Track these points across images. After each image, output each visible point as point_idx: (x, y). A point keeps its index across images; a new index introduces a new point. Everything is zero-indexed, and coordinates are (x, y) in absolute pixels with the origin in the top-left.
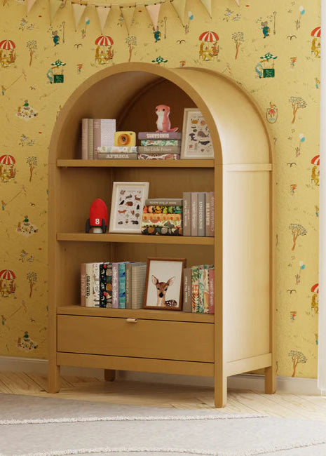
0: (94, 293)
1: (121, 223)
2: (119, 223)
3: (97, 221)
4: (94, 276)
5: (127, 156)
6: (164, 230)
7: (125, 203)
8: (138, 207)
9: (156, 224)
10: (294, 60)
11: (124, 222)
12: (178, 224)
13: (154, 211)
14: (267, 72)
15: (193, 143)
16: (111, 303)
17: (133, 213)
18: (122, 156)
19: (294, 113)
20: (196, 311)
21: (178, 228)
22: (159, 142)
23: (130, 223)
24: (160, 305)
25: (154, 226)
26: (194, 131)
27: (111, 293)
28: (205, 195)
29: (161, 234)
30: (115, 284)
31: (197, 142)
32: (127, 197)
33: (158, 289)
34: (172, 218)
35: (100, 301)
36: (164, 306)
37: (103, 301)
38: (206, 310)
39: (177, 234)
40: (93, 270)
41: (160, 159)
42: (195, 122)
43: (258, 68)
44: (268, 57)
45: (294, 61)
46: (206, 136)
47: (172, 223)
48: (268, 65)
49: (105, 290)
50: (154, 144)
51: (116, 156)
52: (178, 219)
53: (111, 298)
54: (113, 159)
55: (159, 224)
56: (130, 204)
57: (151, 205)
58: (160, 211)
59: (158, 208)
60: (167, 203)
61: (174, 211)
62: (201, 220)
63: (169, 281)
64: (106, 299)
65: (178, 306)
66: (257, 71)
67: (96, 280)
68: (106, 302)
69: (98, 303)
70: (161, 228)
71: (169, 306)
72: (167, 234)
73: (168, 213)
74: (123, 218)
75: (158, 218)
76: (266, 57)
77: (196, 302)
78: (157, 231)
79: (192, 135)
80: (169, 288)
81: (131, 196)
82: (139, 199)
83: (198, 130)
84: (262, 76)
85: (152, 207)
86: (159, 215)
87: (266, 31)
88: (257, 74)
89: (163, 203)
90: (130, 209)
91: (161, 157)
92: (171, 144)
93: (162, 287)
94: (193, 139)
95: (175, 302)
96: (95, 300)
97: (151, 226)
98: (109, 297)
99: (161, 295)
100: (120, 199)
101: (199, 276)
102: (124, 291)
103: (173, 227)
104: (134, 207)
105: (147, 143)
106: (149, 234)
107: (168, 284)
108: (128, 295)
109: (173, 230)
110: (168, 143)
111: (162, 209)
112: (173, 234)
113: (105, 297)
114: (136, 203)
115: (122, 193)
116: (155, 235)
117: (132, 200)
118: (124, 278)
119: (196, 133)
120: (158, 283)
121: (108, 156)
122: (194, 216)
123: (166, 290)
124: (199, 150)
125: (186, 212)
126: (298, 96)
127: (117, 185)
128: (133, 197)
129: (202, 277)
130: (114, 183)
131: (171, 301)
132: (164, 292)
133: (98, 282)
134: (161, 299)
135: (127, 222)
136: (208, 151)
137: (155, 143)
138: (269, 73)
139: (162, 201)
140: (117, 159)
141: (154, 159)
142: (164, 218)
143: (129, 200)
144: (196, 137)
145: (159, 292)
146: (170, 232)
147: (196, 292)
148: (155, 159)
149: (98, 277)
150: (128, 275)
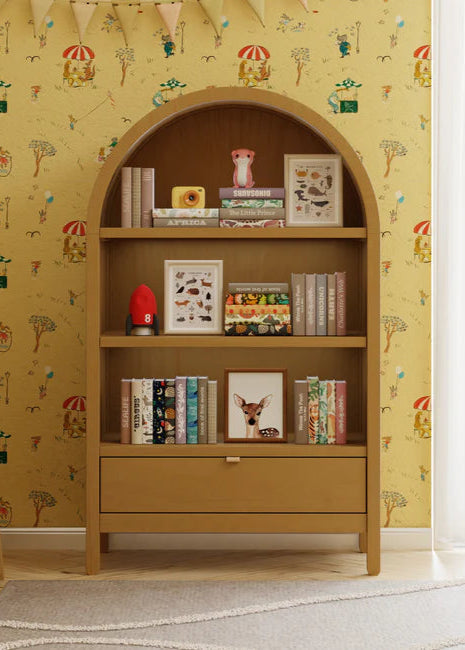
0: (144, 423)
1: (182, 320)
2: (179, 320)
3: (148, 318)
4: (145, 399)
5: (203, 223)
6: (263, 329)
7: (186, 290)
8: (208, 297)
9: (249, 320)
10: (388, 90)
11: (187, 318)
12: (287, 318)
13: (244, 302)
14: (346, 105)
15: (303, 204)
16: (174, 436)
17: (201, 304)
18: (195, 222)
19: (388, 164)
20: (316, 441)
21: (285, 325)
22: (251, 202)
23: (198, 320)
24: (251, 436)
25: (246, 322)
26: (302, 186)
27: (174, 422)
28: (327, 277)
29: (257, 334)
30: (181, 409)
31: (309, 202)
32: (188, 283)
33: (246, 413)
34: (275, 311)
35: (155, 434)
36: (258, 437)
37: (160, 435)
38: (331, 440)
39: (284, 333)
40: (143, 389)
41: (256, 226)
42: (302, 174)
43: (332, 100)
44: (348, 84)
45: (387, 92)
46: (321, 194)
47: (276, 318)
48: (348, 96)
49: (163, 418)
50: (243, 205)
51: (184, 222)
52: (285, 312)
53: (174, 429)
54: (180, 226)
55: (255, 319)
56: (195, 292)
57: (239, 293)
58: (254, 302)
59: (250, 296)
60: (265, 290)
61: (277, 301)
62: (322, 312)
63: (263, 401)
64: (165, 432)
65: (280, 436)
66: (330, 103)
67: (147, 404)
68: (165, 435)
69: (151, 437)
70: (257, 325)
71: (267, 437)
72: (269, 334)
73: (268, 303)
74: (185, 312)
75: (253, 311)
76: (345, 84)
77: (316, 429)
78: (251, 330)
79: (299, 193)
80: (264, 411)
81: (195, 281)
82: (209, 285)
83: (309, 185)
84: (339, 111)
85: (240, 296)
86: (255, 307)
87: (344, 48)
88: (330, 108)
89: (259, 290)
90: (193, 299)
91: (259, 223)
92: (273, 205)
93: (252, 411)
94: (301, 198)
95: (276, 430)
96: (146, 434)
97: (241, 323)
98: (170, 427)
99: (252, 422)
100: (177, 285)
101: (319, 392)
102: (195, 419)
103: (278, 323)
104: (202, 297)
105: (232, 203)
106: (239, 335)
107: (261, 405)
108: (202, 424)
109: (278, 328)
110: (267, 203)
111: (259, 299)
112: (276, 334)
113: (163, 428)
114: (204, 291)
115: (180, 276)
116: (247, 335)
117: (198, 285)
118: (195, 400)
119: (306, 190)
120: (244, 404)
121: (171, 223)
122: (311, 306)
123: (259, 414)
124: (313, 213)
125: (298, 301)
126: (393, 139)
127: (170, 265)
128: (199, 283)
129: (325, 393)
130: (167, 261)
131: (269, 430)
132: (256, 417)
133: (151, 408)
134: (252, 427)
135: (192, 318)
136: (327, 215)
137: (245, 203)
138: (349, 107)
139: (257, 287)
140: (185, 226)
141: (245, 226)
142: (263, 312)
143: (191, 286)
144: (306, 195)
145: (248, 417)
146: (273, 331)
147: (315, 415)
148: (249, 227)
149: (151, 399)
150: (202, 395)
